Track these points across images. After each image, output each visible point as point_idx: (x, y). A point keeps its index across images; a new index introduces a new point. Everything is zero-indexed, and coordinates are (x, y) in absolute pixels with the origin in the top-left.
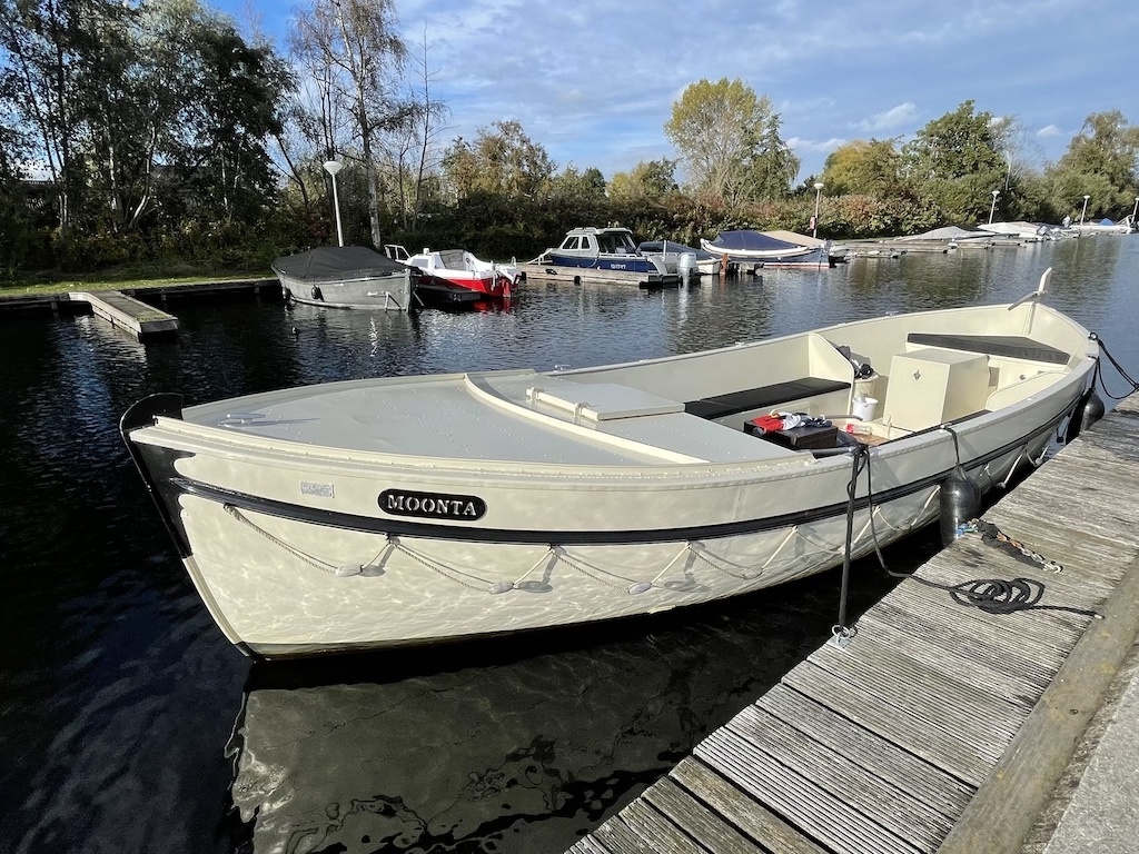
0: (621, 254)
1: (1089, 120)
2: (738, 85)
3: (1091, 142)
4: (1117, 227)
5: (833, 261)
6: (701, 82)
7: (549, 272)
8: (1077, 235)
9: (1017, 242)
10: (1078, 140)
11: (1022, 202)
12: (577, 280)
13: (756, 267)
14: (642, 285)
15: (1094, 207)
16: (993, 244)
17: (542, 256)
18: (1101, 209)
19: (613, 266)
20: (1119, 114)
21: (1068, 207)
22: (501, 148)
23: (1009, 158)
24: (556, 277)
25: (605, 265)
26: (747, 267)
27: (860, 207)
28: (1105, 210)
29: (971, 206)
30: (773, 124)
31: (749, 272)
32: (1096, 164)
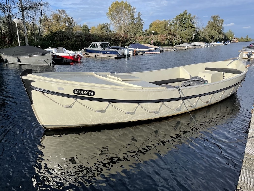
0: (107, 49)
1: (212, 17)
2: (126, 3)
3: (212, 22)
4: (221, 44)
5: (161, 51)
6: (116, 2)
7: (86, 54)
8: (213, 45)
9: (201, 47)
10: (210, 22)
11: (199, 37)
12: (95, 56)
13: (143, 53)
14: (116, 58)
15: (215, 39)
16: (196, 48)
17: (83, 50)
18: (216, 39)
19: (106, 53)
20: (218, 16)
21: (209, 38)
22: (59, 17)
23: (195, 26)
24: (89, 56)
25: (103, 52)
26: (141, 53)
27: (162, 37)
28: (217, 39)
29: (188, 38)
30: (139, 14)
31: (141, 55)
32: (214, 28)
